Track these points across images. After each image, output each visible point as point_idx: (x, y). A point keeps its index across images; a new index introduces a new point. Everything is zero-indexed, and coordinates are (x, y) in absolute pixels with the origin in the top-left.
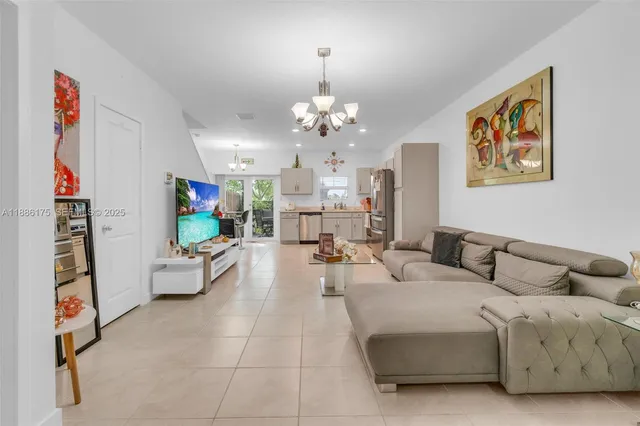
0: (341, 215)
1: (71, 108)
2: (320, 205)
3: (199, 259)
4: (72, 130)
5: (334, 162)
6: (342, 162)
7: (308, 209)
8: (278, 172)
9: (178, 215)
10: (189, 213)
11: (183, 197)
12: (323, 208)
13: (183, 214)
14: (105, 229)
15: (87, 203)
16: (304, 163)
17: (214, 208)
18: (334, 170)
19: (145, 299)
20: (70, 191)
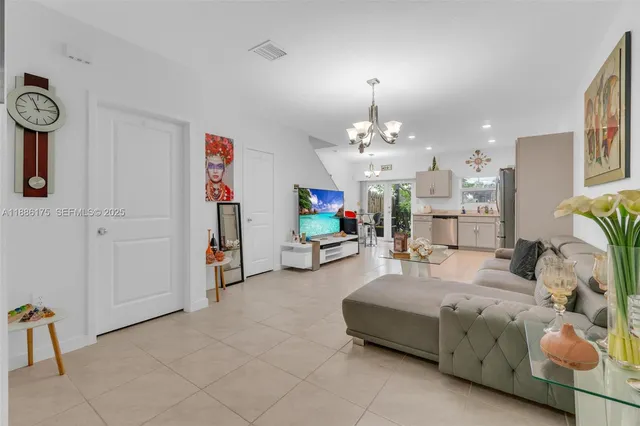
0: (487, 220)
1: (228, 154)
2: (460, 209)
3: (309, 245)
4: (230, 166)
5: (478, 162)
6: (489, 160)
7: (447, 212)
8: (413, 176)
9: (300, 214)
10: (310, 213)
11: (304, 201)
12: (464, 212)
13: (305, 214)
14: (249, 220)
15: (239, 204)
16: (442, 166)
17: (337, 210)
18: (478, 170)
19: (277, 267)
20: (228, 198)
